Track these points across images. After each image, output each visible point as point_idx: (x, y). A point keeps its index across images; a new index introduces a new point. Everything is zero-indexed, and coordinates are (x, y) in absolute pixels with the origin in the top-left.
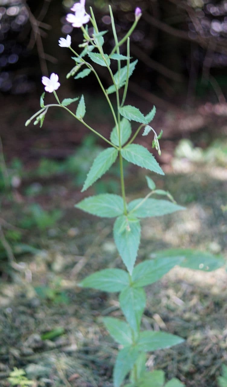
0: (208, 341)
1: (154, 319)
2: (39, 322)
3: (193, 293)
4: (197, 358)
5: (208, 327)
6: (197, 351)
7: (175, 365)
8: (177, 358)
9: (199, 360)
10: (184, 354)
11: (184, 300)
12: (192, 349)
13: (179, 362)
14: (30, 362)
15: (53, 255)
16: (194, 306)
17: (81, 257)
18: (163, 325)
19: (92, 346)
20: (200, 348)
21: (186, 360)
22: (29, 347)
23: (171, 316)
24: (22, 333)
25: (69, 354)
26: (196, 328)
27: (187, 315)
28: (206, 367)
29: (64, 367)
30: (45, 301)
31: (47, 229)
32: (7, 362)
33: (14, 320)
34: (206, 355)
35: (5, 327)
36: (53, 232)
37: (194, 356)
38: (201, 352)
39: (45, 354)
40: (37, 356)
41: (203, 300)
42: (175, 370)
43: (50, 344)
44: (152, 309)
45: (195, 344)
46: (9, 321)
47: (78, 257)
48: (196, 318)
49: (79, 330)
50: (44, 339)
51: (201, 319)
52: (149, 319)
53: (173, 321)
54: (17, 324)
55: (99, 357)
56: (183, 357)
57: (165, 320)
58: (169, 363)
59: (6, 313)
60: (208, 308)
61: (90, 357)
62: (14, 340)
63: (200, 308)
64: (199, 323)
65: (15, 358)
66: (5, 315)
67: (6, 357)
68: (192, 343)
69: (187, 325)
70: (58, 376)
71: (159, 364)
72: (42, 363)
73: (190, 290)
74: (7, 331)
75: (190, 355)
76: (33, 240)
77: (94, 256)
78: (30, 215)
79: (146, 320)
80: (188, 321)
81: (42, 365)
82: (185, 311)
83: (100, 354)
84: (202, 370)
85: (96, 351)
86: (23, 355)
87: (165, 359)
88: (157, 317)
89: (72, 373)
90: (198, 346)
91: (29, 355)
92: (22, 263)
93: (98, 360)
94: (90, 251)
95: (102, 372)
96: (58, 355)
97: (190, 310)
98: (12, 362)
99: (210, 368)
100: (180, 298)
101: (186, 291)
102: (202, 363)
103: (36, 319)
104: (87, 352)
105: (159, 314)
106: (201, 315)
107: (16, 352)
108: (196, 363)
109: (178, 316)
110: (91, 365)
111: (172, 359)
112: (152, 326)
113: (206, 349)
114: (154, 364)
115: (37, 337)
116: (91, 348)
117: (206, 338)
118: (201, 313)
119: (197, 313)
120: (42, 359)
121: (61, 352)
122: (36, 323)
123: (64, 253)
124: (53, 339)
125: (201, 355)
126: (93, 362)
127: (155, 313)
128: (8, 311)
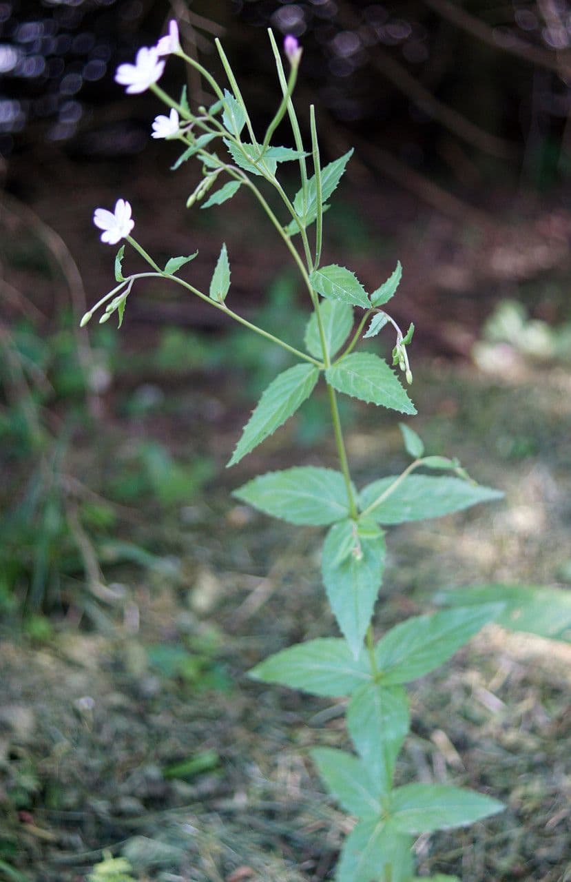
0: (558, 800)
1: (432, 742)
2: (159, 735)
3: (525, 683)
4: (531, 841)
5: (559, 768)
6: (531, 825)
7: (481, 855)
8: (485, 838)
9: (536, 847)
10: (502, 831)
11: (504, 700)
12: (521, 818)
13: (488, 847)
14: (134, 832)
15: (192, 569)
16: (529, 715)
17: (259, 579)
18: (454, 757)
19: (283, 798)
20: (539, 818)
21: (505, 843)
22: (132, 795)
23: (475, 735)
24: (117, 760)
25: (229, 816)
26: (533, 768)
27: (511, 737)
28: (553, 863)
29: (217, 847)
30: (171, 685)
31: (180, 505)
32: (79, 829)
33: (98, 728)
34: (553, 834)
35: (77, 742)
36: (194, 513)
37: (525, 836)
38: (543, 825)
39: (171, 815)
40: (150, 820)
41: (549, 701)
42: (479, 868)
43: (183, 789)
44: (429, 719)
45: (529, 806)
46: (87, 728)
47: (253, 579)
48: (531, 743)
49: (254, 759)
50: (168, 778)
51: (543, 747)
52: (422, 741)
53: (477, 750)
54: (104, 737)
55: (299, 828)
56: (499, 837)
57: (461, 745)
58: (466, 849)
59: (80, 709)
60: (560, 720)
61: (279, 826)
62: (97, 776)
63: (541, 719)
64: (539, 757)
65: (99, 821)
66: (78, 715)
67: (78, 815)
68: (522, 805)
69: (510, 760)
70: (202, 869)
71: (440, 850)
72: (163, 835)
73: (519, 674)
74: (81, 752)
75: (516, 832)
76: (144, 530)
77: (290, 577)
78: (137, 467)
79: (416, 746)
80: (514, 750)
81: (163, 841)
82: (506, 727)
83: (302, 820)
84: (542, 869)
85: (294, 813)
86: (119, 814)
87: (457, 841)
88: (440, 738)
89: (237, 866)
90: (535, 811)
91: (133, 814)
92: (115, 585)
93: (297, 835)
94: (281, 565)
95: (308, 864)
96: (202, 817)
97: (519, 723)
98: (91, 828)
99: (562, 866)
100: (497, 694)
101: (509, 676)
102: (543, 852)
103: (150, 727)
104: (271, 814)
105: (445, 729)
106: (544, 738)
107: (101, 806)
108: (528, 853)
109: (489, 736)
110: (281, 848)
111: (474, 841)
112: (429, 760)
113: (554, 820)
114: (430, 851)
115: (154, 771)
116: (280, 803)
117: (555, 794)
118: (546, 732)
119: (534, 731)
120: (164, 825)
121: (209, 811)
122: (150, 736)
123: (220, 567)
124: (189, 779)
125: (542, 835)
126: (286, 839)
127: (436, 727)
128: (85, 704)
